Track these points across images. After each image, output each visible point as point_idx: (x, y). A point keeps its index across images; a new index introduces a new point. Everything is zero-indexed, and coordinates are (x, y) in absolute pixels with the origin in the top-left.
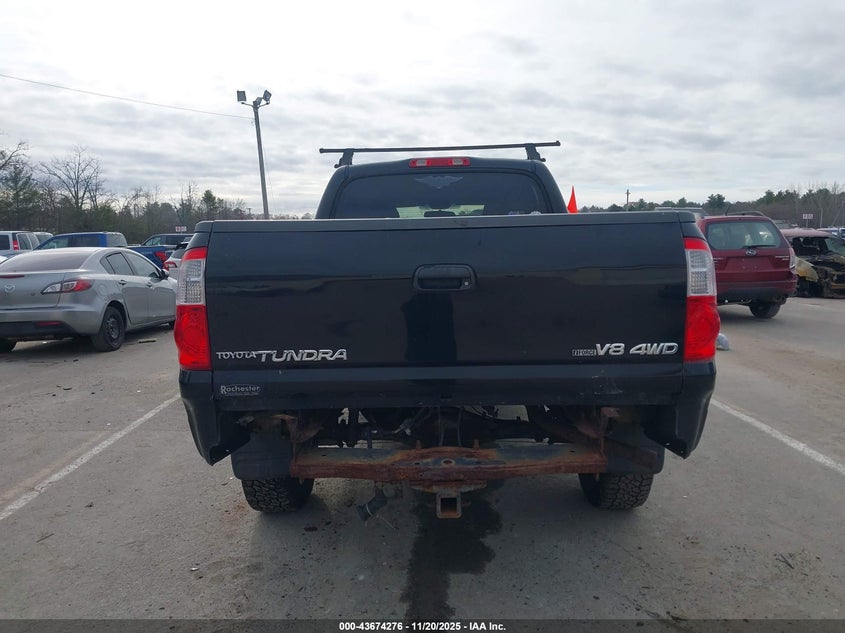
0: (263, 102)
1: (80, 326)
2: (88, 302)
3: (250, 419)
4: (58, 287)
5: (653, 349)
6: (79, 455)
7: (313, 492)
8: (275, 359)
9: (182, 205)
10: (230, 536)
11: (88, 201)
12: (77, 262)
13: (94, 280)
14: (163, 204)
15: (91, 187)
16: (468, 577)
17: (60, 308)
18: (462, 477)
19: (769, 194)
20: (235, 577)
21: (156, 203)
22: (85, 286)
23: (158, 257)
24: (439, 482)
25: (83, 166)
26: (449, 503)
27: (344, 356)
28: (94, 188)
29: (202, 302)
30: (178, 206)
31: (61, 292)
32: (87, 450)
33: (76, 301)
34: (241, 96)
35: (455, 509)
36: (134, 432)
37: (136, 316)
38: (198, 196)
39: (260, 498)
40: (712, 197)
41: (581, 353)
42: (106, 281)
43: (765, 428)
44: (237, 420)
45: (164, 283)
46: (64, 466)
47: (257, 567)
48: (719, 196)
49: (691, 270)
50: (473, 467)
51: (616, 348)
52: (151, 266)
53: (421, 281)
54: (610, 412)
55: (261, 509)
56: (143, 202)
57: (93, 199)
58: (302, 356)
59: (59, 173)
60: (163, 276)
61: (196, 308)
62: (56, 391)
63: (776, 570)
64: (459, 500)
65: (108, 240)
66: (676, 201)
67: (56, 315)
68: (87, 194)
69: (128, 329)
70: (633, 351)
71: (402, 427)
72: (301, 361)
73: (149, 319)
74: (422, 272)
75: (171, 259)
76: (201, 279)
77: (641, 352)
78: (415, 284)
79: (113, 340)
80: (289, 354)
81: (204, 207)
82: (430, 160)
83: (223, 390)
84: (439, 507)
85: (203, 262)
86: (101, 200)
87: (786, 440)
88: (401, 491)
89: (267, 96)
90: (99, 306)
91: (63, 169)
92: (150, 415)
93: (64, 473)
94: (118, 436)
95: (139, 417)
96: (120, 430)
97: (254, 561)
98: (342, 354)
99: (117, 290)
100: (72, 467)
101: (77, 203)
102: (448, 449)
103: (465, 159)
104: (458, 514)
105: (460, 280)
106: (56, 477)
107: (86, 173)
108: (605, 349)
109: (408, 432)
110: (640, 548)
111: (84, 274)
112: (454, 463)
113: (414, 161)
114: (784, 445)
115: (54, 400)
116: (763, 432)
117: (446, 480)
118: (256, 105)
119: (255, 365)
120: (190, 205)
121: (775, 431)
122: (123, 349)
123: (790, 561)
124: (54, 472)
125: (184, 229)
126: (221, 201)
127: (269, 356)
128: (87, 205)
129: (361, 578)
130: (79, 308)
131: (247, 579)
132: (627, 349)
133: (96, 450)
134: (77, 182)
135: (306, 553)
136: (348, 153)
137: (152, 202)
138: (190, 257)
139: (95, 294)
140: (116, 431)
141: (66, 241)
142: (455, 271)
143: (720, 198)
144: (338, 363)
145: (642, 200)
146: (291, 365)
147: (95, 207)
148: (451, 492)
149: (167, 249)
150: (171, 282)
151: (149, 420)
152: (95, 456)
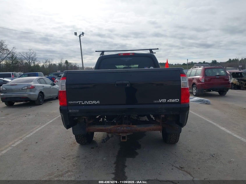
0: (82, 35)
1: (32, 98)
2: (34, 92)
3: (76, 118)
4: (26, 88)
5: (173, 101)
6: (33, 131)
7: (93, 140)
8: (82, 103)
9: (59, 64)
10: (72, 150)
11: (33, 63)
12: (31, 81)
13: (35, 86)
14: (54, 64)
15: (34, 59)
16: (131, 159)
17: (27, 93)
18: (127, 131)
19: (230, 60)
20: (73, 159)
21: (52, 64)
22: (33, 87)
23: (53, 79)
24: (121, 133)
25: (31, 54)
26: (124, 138)
27: (99, 103)
28: (34, 60)
29: (65, 90)
30: (58, 65)
31: (27, 89)
32: (35, 130)
33: (31, 91)
34: (76, 34)
35: (125, 139)
36: (47, 125)
37: (47, 95)
38: (64, 62)
39: (80, 140)
40: (213, 61)
41: (156, 102)
42: (39, 86)
43: (215, 124)
44: (73, 118)
45: (54, 87)
46: (29, 134)
47: (79, 157)
48: (215, 60)
49: (182, 82)
50: (129, 129)
51: (164, 100)
52: (51, 82)
53: (117, 84)
54: (163, 116)
55: (80, 143)
56: (48, 64)
57: (34, 63)
58: (89, 102)
59: (24, 55)
60: (54, 85)
61: (64, 91)
62: (26, 115)
63: (209, 158)
64: (126, 137)
65: (39, 75)
66: (202, 62)
67: (25, 95)
68: (32, 62)
69: (44, 99)
70: (168, 101)
71: (114, 120)
72: (89, 104)
73: (50, 96)
74: (117, 82)
75: (56, 80)
76: (65, 84)
77: (170, 101)
78: (116, 85)
79: (41, 102)
80: (86, 102)
81: (65, 65)
82: (124, 54)
83: (70, 111)
84: (121, 139)
85: (65, 80)
86: (36, 63)
87: (220, 127)
88: (113, 136)
89: (83, 34)
90: (37, 93)
91: (25, 55)
92: (51, 121)
93: (29, 135)
94: (43, 126)
95: (48, 122)
96: (43, 125)
97: (78, 155)
98: (98, 102)
99: (42, 88)
100: (31, 134)
101: (29, 64)
102: (124, 125)
103: (133, 53)
104: (126, 140)
105: (126, 84)
106: (27, 136)
107: (32, 56)
108: (161, 101)
109: (115, 121)
110: (176, 153)
111: (33, 84)
112: (125, 128)
113: (120, 54)
114: (219, 128)
115: (26, 118)
116: (215, 125)
117: (123, 132)
118: (80, 36)
119: (78, 105)
120: (61, 64)
121: (218, 125)
122: (43, 104)
123: (213, 156)
124: (27, 135)
125: (60, 71)
126: (70, 63)
127: (81, 103)
128: (32, 65)
129: (104, 159)
130: (32, 93)
131: (76, 159)
132: (167, 101)
133: (37, 130)
134: (30, 58)
135: (91, 154)
136: (103, 52)
137: (50, 64)
138: (62, 79)
139: (36, 89)
140: (42, 125)
141: (27, 75)
142: (125, 82)
143: (215, 61)
144: (97, 104)
145: (192, 62)
146: (86, 105)
147: (35, 65)
148: (124, 135)
149: (55, 77)
150: (57, 86)
151: (51, 123)
152: (37, 132)
